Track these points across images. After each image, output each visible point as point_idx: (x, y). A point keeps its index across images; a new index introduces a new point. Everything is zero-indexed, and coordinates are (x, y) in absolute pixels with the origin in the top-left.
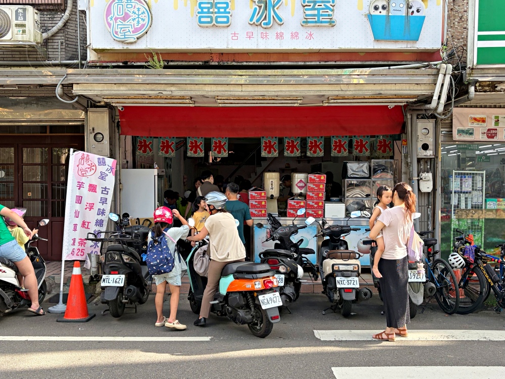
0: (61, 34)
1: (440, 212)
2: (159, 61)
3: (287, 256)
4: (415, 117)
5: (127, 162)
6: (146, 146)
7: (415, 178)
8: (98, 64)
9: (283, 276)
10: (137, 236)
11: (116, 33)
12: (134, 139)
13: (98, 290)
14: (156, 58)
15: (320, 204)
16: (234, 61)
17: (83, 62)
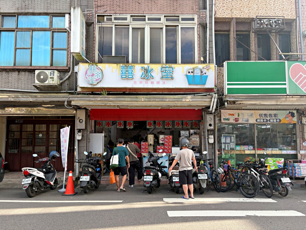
0: (67, 81)
1: (217, 151)
2: (105, 92)
3: (154, 169)
4: (206, 114)
5: (92, 130)
6: (100, 124)
7: (207, 138)
8: (81, 93)
9: (152, 177)
10: (95, 161)
11: (89, 81)
12: (95, 122)
13: (79, 183)
14: (104, 91)
15: (170, 148)
16: (135, 92)
17: (76, 91)
